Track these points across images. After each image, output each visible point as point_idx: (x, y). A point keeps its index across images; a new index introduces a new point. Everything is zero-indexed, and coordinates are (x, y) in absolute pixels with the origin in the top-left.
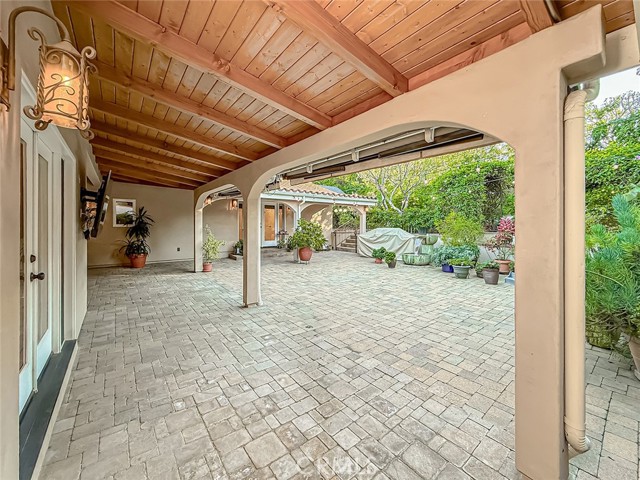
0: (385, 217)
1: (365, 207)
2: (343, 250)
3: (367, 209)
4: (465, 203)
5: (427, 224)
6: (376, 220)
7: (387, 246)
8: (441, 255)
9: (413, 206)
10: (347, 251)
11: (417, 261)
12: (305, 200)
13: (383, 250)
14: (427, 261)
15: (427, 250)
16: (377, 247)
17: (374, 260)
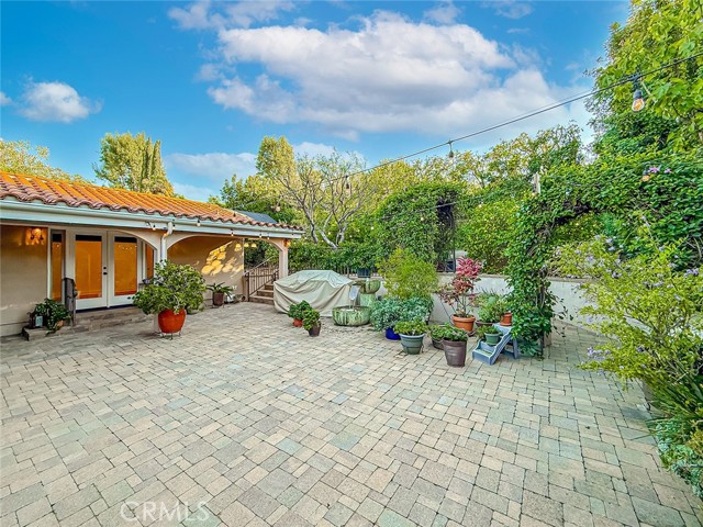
0: (314, 254)
1: (286, 240)
2: (259, 301)
3: (289, 244)
4: (414, 236)
5: (368, 264)
6: (302, 259)
7: (311, 299)
8: (383, 314)
9: (349, 240)
10: (263, 302)
11: (352, 320)
12: (171, 228)
13: (304, 306)
14: (366, 319)
15: (367, 301)
16: (298, 299)
17: (292, 320)
